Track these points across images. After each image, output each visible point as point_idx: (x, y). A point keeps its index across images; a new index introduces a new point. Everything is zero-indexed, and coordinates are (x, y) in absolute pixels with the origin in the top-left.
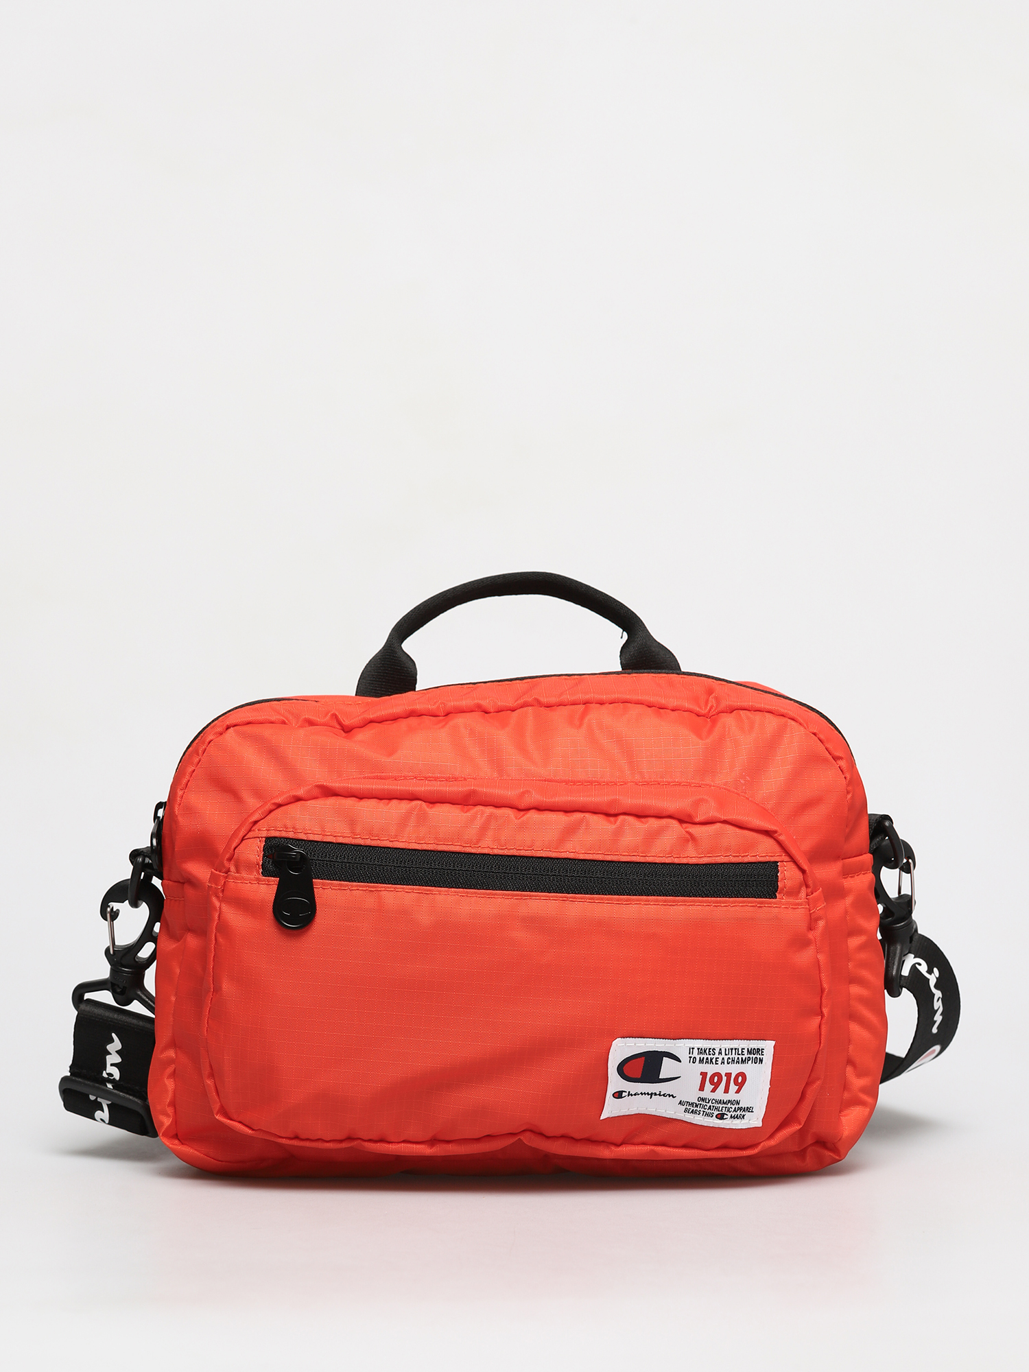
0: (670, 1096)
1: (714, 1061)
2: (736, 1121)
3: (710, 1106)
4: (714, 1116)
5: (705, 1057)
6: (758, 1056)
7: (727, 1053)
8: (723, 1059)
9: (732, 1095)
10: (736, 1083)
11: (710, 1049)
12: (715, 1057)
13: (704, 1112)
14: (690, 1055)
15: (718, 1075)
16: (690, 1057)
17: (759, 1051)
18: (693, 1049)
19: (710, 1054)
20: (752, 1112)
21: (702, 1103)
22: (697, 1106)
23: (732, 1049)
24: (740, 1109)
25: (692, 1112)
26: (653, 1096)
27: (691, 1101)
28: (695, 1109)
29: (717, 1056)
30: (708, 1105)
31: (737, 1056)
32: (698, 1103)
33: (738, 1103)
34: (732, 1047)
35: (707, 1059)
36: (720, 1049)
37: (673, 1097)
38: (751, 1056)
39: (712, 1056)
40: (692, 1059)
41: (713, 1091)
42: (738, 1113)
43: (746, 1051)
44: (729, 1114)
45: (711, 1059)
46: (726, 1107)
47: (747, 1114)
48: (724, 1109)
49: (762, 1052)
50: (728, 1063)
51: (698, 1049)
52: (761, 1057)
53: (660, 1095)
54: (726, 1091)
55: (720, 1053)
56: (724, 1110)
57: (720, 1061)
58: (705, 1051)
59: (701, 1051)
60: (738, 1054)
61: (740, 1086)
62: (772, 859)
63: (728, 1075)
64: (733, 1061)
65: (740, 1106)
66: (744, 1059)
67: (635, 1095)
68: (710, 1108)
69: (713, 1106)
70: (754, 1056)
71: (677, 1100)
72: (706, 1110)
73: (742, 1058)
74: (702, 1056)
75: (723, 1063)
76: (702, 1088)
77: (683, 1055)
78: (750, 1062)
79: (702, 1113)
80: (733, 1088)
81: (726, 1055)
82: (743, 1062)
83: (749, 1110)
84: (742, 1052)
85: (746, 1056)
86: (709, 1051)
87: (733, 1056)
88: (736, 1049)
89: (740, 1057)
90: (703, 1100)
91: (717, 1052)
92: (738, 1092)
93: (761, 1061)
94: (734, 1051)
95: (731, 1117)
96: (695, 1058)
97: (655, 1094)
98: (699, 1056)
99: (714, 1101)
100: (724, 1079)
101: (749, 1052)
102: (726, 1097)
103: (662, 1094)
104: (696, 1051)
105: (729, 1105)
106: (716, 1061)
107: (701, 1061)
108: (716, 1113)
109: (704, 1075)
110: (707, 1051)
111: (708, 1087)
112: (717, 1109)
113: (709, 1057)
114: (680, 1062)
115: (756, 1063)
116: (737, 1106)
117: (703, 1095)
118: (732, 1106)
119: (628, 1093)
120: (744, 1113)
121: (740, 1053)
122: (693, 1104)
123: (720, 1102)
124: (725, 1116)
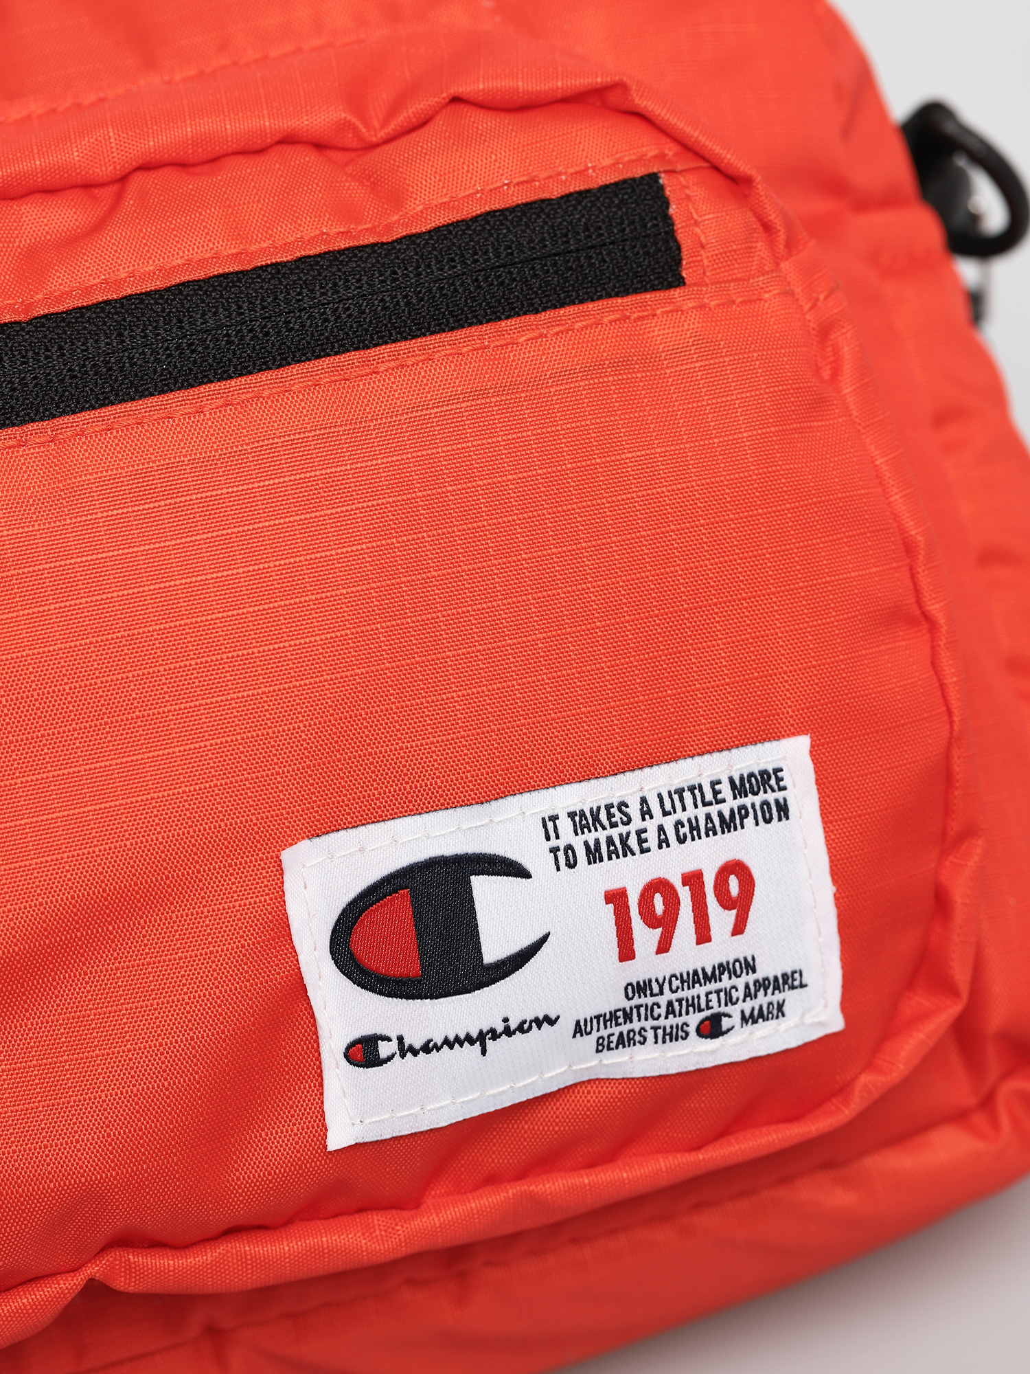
0: (539, 1022)
1: (633, 842)
2: (763, 1029)
3: (670, 1004)
4: (692, 1030)
5: (602, 835)
6: (771, 797)
7: (668, 807)
8: (661, 829)
9: (723, 947)
10: (726, 901)
11: (609, 807)
12: (633, 827)
13: (655, 1029)
14: (553, 842)
15: (660, 886)
16: (554, 850)
17: (766, 779)
18: (554, 818)
19: (613, 825)
20: (802, 986)
21: (643, 1000)
22: (628, 1017)
23: (680, 792)
24: (763, 985)
25: (621, 1041)
26: (489, 1043)
27: (606, 1009)
28: (625, 1028)
29: (637, 823)
30: (663, 1001)
31: (701, 812)
32: (627, 1005)
33: (750, 966)
34: (676, 784)
35: (610, 841)
36: (644, 801)
37: (552, 1022)
38: (748, 801)
39: (623, 829)
40: (561, 854)
41: (664, 946)
42: (762, 1000)
43: (726, 790)
44: (735, 1011)
45: (624, 840)
46: (718, 992)
47: (791, 998)
48: (713, 997)
49: (779, 780)
50: (681, 840)
51: (572, 815)
52: (780, 795)
53: (508, 1032)
54: (703, 936)
55: (646, 813)
56: (714, 1003)
57: (652, 837)
58: (596, 819)
59: (581, 821)
60: (705, 804)
61: (741, 906)
62: (639, 172)
63: (693, 880)
64: (694, 828)
65: (760, 975)
66: (727, 815)
67: (426, 1048)
68: (670, 1010)
69: (680, 1001)
70: (757, 800)
71: (566, 1026)
72: (661, 1022)
73: (720, 814)
74: (591, 837)
75: (663, 842)
76: (626, 952)
77: (532, 853)
78: (749, 821)
79: (650, 1035)
80: (721, 920)
81: (665, 813)
82: (728, 824)
83: (790, 981)
84: (716, 793)
85: (731, 803)
86: (610, 816)
87: (691, 812)
88: (692, 789)
89: (713, 810)
90: (641, 988)
91: (634, 810)
92: (739, 929)
93: (783, 809)
94: (687, 796)
95: (744, 1019)
96: (569, 847)
97: (495, 1035)
98: (582, 838)
99: (676, 983)
100: (684, 894)
101: (739, 788)
102: (708, 957)
103: (513, 1027)
104: (565, 825)
105: (726, 982)
106: (641, 841)
107: (593, 855)
108: (694, 1019)
109: (616, 898)
110: (603, 816)
111: (645, 937)
112: (694, 1005)
113: (615, 833)
114: (527, 875)
115: (768, 821)
116: (751, 978)
117: (638, 970)
118: (734, 981)
119: (395, 1043)
120: (778, 997)
121: (709, 796)
122: (614, 1015)
123: (695, 978)
124: (726, 1023)
